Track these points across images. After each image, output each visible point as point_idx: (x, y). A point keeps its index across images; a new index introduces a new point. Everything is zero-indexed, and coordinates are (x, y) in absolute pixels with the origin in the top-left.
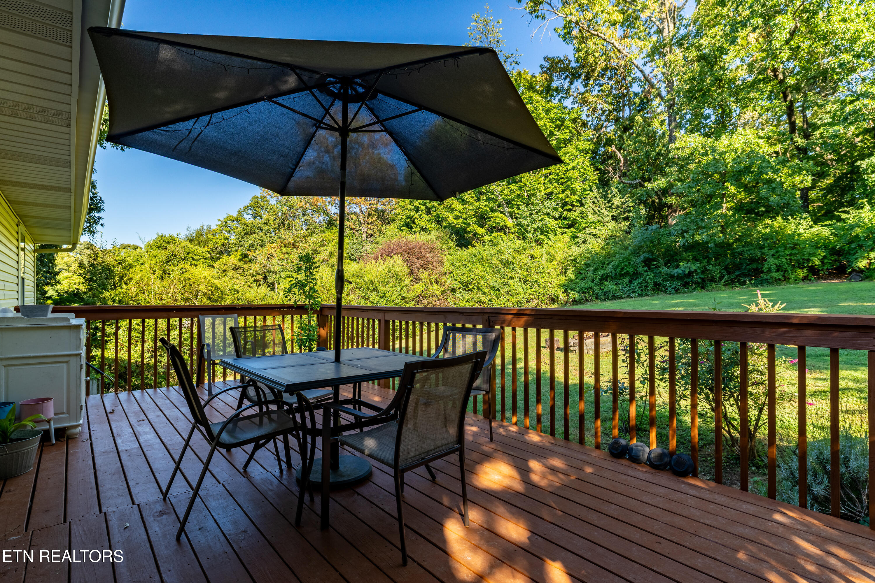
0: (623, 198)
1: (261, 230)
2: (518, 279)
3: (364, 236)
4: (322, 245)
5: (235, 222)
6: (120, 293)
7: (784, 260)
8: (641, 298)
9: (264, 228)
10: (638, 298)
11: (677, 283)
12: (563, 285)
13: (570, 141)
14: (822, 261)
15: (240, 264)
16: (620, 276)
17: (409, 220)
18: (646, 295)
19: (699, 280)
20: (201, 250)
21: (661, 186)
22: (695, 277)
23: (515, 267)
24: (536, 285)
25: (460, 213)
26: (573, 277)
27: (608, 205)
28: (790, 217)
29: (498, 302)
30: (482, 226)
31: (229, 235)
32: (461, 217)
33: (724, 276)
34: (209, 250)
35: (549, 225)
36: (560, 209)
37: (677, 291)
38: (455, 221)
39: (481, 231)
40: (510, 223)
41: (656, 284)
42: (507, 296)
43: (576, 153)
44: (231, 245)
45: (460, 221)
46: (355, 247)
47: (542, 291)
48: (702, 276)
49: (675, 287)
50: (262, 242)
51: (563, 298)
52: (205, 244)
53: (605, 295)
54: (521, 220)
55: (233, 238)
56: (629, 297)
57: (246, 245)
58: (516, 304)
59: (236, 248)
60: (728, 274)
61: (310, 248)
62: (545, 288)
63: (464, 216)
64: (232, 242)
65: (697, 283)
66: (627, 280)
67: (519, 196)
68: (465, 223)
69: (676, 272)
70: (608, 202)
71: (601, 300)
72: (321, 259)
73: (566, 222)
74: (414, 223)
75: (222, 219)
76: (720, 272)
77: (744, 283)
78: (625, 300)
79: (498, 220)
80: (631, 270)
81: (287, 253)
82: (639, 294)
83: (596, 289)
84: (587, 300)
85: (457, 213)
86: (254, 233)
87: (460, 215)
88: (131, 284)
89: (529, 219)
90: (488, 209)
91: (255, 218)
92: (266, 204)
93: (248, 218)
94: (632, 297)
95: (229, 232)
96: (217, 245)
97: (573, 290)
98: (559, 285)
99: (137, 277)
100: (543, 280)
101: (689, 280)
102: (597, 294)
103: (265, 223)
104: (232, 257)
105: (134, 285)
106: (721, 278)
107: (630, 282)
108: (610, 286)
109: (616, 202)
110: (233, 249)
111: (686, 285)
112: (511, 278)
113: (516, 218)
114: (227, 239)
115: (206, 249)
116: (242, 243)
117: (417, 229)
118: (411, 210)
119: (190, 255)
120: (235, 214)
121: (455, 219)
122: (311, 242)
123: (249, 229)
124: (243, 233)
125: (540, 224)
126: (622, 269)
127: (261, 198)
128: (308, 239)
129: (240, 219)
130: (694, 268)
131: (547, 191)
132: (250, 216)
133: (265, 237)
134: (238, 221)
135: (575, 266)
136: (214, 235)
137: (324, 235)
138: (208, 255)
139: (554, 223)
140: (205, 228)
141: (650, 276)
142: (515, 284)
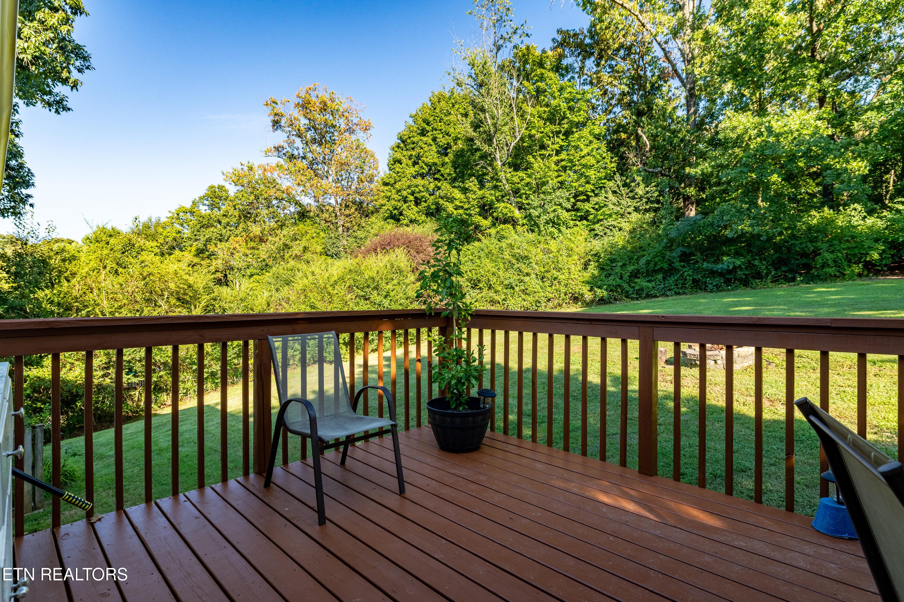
0: (648, 187)
1: (220, 223)
2: (534, 276)
3: (340, 229)
4: (295, 239)
5: (188, 214)
6: (60, 292)
7: (839, 254)
8: (678, 297)
9: (223, 221)
10: (674, 297)
11: (719, 280)
12: (588, 283)
13: (584, 124)
14: (881, 255)
15: (196, 260)
16: (652, 273)
17: (396, 211)
18: (685, 293)
19: (744, 277)
20: (149, 244)
21: (705, 171)
22: (739, 273)
23: (531, 263)
24: (555, 282)
25: (461, 202)
26: (596, 273)
27: (631, 195)
28: (841, 208)
29: (513, 301)
30: (486, 218)
31: (181, 228)
32: (462, 207)
33: (771, 272)
34: (159, 245)
35: (561, 217)
36: (572, 200)
37: (719, 288)
38: (455, 212)
39: (485, 223)
40: (517, 214)
41: (694, 281)
42: (522, 295)
43: (591, 138)
44: (184, 240)
45: (461, 211)
46: (331, 241)
47: (563, 289)
48: (747, 272)
49: (717, 285)
50: (221, 236)
51: (588, 296)
52: (153, 237)
53: (637, 293)
54: (532, 210)
55: (187, 232)
56: (665, 295)
57: (203, 239)
58: (534, 304)
59: (191, 242)
60: (775, 270)
61: (281, 243)
62: (566, 286)
63: (466, 206)
64: (185, 236)
65: (740, 280)
66: (660, 276)
67: (528, 184)
68: (467, 214)
69: (719, 267)
70: (631, 191)
71: (632, 299)
72: (294, 254)
73: (579, 214)
74: (401, 214)
75: (173, 211)
76: (766, 268)
77: (793, 279)
78: (660, 299)
79: (505, 211)
80: (666, 266)
81: (253, 248)
82: (675, 292)
83: (625, 285)
84: (616, 300)
85: (457, 203)
86: (212, 226)
87: (461, 205)
88: (74, 281)
89: (540, 210)
90: (494, 198)
91: (212, 209)
92: (224, 194)
93: (204, 209)
94: (667, 296)
95: (182, 225)
96: (169, 239)
97: (600, 287)
98: (583, 282)
99: (83, 271)
100: (563, 277)
101: (732, 277)
102: (627, 292)
103: (224, 215)
104: (186, 253)
105: (79, 282)
106: (767, 275)
107: (664, 278)
108: (642, 282)
109: (640, 191)
110: (187, 244)
111: (728, 282)
112: (528, 274)
113: (525, 209)
114: (179, 232)
115: (155, 244)
116: (197, 237)
117: (405, 222)
118: (399, 201)
120: (188, 205)
121: (456, 209)
122: (282, 235)
123: (205, 222)
124: (199, 226)
125: (551, 216)
126: (656, 264)
127: (218, 188)
128: (278, 232)
129: (194, 210)
130: (738, 263)
131: (560, 179)
132: (207, 208)
133: (224, 231)
134: (192, 213)
135: (598, 261)
136: (164, 228)
137: (296, 228)
138: (158, 251)
139: (565, 215)
140: (153, 220)
141: (688, 272)
142: (533, 283)
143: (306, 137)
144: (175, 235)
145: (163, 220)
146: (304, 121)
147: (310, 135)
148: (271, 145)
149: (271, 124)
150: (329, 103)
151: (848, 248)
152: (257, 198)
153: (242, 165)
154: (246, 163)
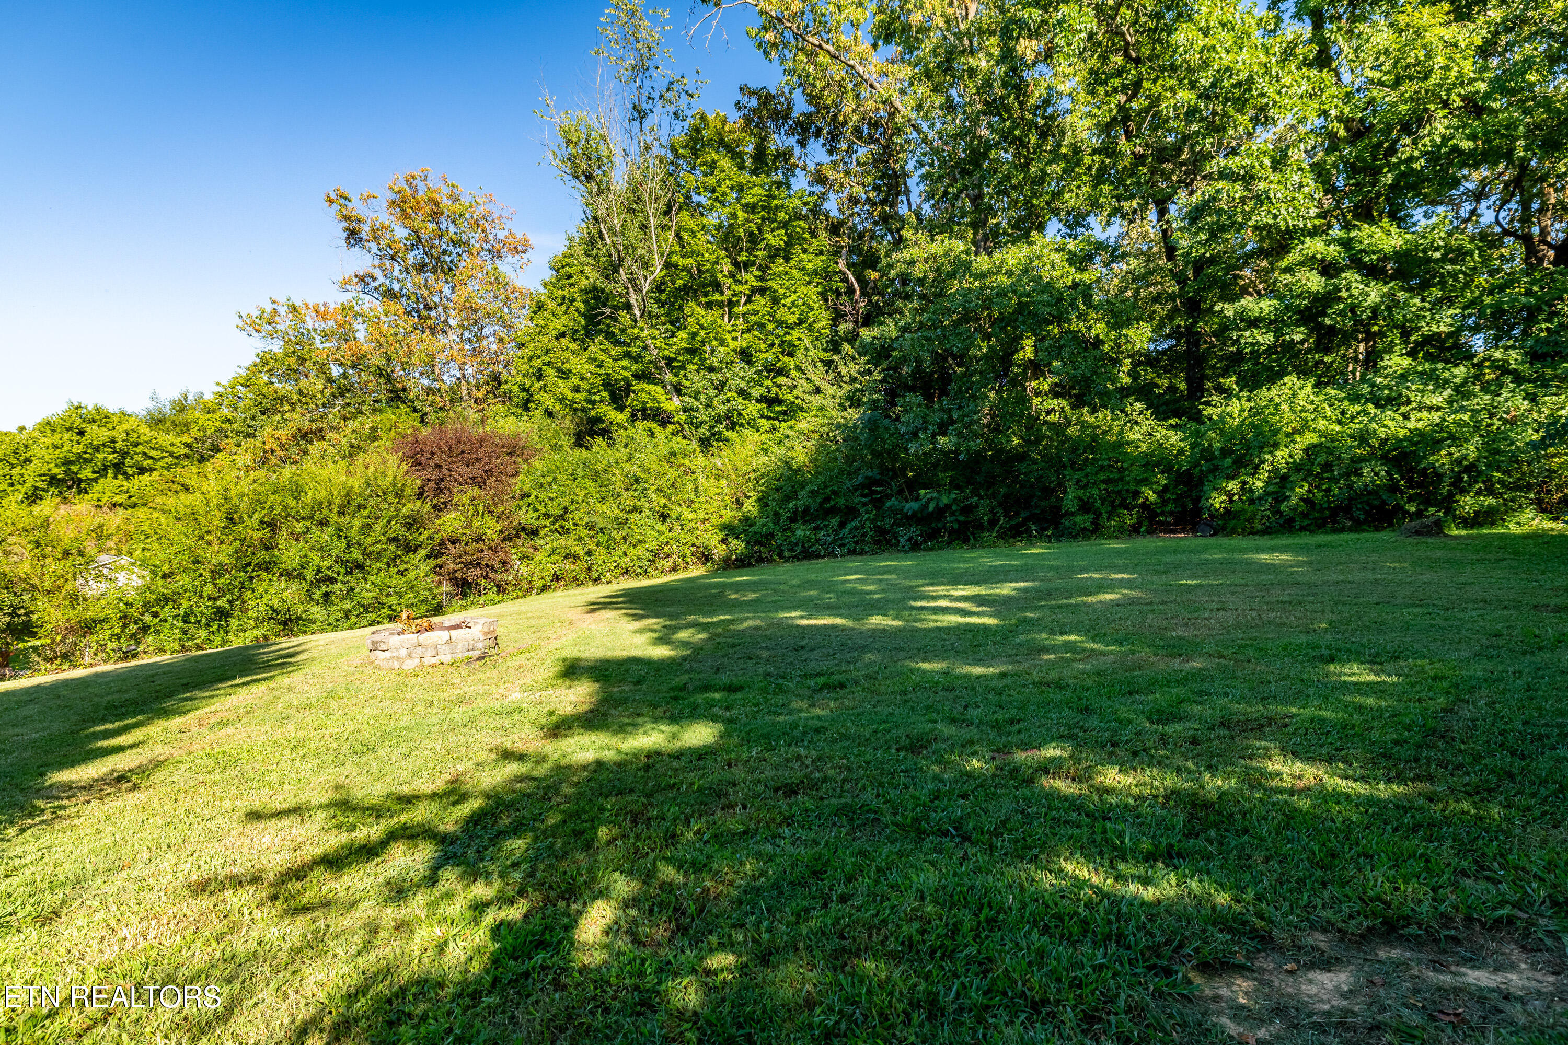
2: (650, 513)
7: (1095, 491)
8: (852, 558)
10: (846, 559)
11: (915, 531)
12: (725, 528)
14: (1159, 494)
16: (824, 514)
18: (861, 553)
19: (957, 526)
22: (949, 518)
23: (648, 489)
24: (677, 525)
26: (752, 511)
27: (831, 376)
29: (603, 556)
30: (621, 408)
32: (581, 389)
33: (997, 520)
34: (189, 441)
35: (742, 413)
36: (767, 383)
37: (915, 547)
39: (620, 417)
40: (673, 404)
41: (881, 531)
42: (624, 547)
47: (683, 538)
48: (962, 518)
49: (913, 538)
51: (716, 552)
52: (186, 427)
53: (792, 549)
56: (832, 555)
58: (634, 562)
60: (1004, 516)
62: (693, 532)
63: (586, 387)
65: (953, 532)
66: (834, 522)
67: (693, 352)
68: (588, 401)
69: (908, 507)
70: (832, 370)
71: (785, 559)
73: (776, 408)
75: (226, 382)
76: (991, 511)
78: (823, 561)
79: (646, 397)
80: (842, 502)
82: (849, 550)
84: (760, 560)
87: (581, 384)
90: (630, 375)
94: (835, 556)
97: (737, 537)
98: (719, 527)
100: (691, 516)
101: (938, 525)
102: (780, 547)
106: (993, 522)
107: (840, 525)
108: (801, 531)
109: (847, 370)
111: (933, 535)
112: (640, 511)
115: (185, 439)
119: (140, 449)
122: (348, 430)
125: (723, 409)
126: (828, 499)
130: (945, 500)
135: (761, 492)
137: (378, 419)
138: (186, 451)
139: (753, 409)
140: (191, 397)
141: (870, 515)
142: (641, 524)
143: (404, 259)
144: (218, 424)
145: (208, 396)
146: (401, 233)
147: (412, 257)
148: (349, 273)
149: (345, 235)
150: (445, 202)
151: (1107, 481)
152: (302, 360)
153: (274, 302)
154: (283, 300)
